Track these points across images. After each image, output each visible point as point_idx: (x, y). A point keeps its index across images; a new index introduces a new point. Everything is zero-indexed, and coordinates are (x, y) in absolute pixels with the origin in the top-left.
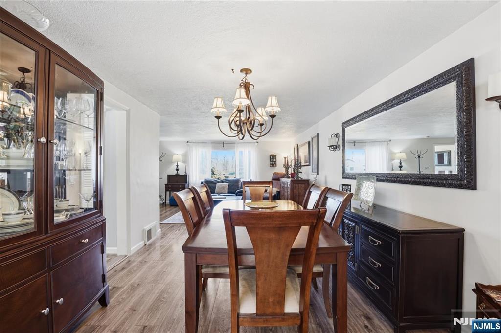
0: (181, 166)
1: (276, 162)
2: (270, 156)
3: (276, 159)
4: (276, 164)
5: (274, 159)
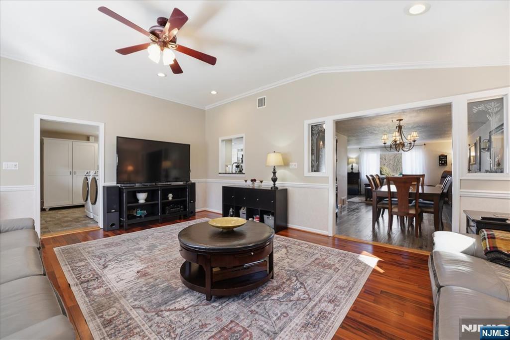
0: (355, 166)
1: (446, 161)
2: (440, 156)
3: (446, 158)
4: (446, 163)
5: (444, 158)
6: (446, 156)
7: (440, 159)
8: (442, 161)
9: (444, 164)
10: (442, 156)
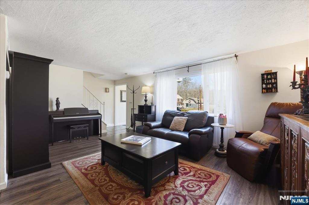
0: (149, 96)
1: (276, 83)
2: (263, 75)
3: (276, 78)
4: (276, 88)
5: (271, 79)
6: (276, 73)
7: (263, 80)
8: (267, 84)
9: (271, 89)
10: (268, 74)
